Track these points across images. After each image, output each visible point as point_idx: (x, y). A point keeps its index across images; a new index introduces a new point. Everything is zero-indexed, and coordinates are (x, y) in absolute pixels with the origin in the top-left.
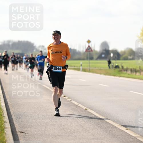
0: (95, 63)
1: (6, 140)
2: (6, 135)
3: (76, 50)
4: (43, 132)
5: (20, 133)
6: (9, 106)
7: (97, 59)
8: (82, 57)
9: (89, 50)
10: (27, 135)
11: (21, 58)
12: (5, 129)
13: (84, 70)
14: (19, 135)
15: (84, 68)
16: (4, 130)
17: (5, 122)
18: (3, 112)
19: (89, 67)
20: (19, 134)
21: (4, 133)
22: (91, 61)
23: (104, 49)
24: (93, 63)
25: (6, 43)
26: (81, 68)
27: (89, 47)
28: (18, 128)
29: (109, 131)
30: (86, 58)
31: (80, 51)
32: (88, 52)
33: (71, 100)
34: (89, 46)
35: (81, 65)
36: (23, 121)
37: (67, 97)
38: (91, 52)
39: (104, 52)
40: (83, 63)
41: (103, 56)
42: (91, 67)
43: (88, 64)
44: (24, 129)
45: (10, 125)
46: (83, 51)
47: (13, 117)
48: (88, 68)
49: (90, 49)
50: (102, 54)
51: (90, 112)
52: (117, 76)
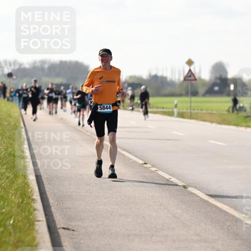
0: (201, 102)
1: (38, 243)
2: (37, 234)
3: (166, 78)
4: (105, 228)
5: (63, 230)
6: (42, 181)
7: (204, 95)
8: (178, 91)
9: (190, 78)
10: (75, 233)
11: (64, 92)
12: (36, 223)
13: (181, 115)
14: (61, 235)
15: (181, 111)
16: (33, 224)
17: (35, 210)
18: (31, 191)
19: (191, 109)
20: (61, 231)
21: (34, 229)
22: (194, 99)
23: (218, 75)
24: (197, 102)
25: (38, 64)
26: (175, 110)
27: (190, 73)
28: (60, 221)
29: (228, 227)
30: (184, 92)
31: (174, 79)
32: (189, 82)
33: (156, 169)
34: (190, 70)
35: (176, 106)
36: (69, 208)
37: (150, 164)
38: (194, 82)
39: (218, 81)
40: (178, 102)
41: (216, 88)
42: (194, 110)
43: (189, 104)
44: (70, 223)
45: (46, 215)
46: (179, 79)
47: (51, 201)
48: (189, 111)
49: (192, 76)
50: (214, 84)
51: (192, 191)
52: (242, 126)
